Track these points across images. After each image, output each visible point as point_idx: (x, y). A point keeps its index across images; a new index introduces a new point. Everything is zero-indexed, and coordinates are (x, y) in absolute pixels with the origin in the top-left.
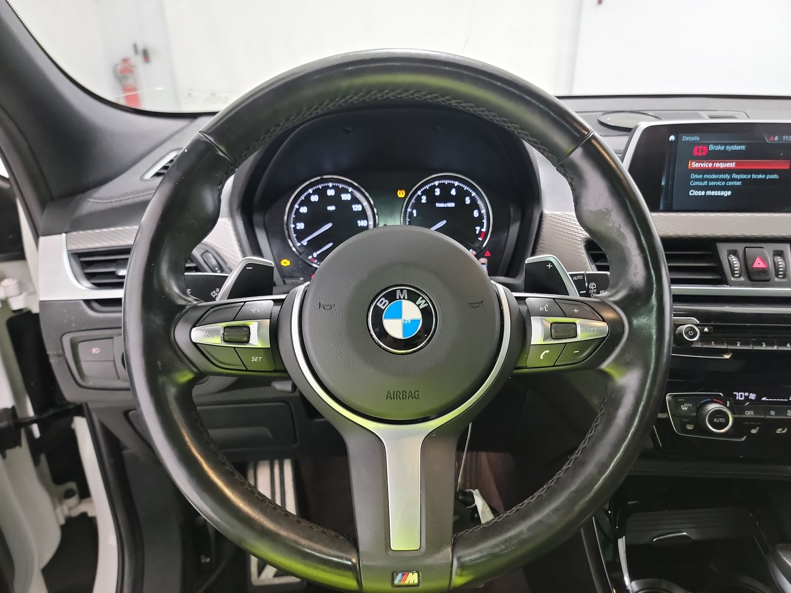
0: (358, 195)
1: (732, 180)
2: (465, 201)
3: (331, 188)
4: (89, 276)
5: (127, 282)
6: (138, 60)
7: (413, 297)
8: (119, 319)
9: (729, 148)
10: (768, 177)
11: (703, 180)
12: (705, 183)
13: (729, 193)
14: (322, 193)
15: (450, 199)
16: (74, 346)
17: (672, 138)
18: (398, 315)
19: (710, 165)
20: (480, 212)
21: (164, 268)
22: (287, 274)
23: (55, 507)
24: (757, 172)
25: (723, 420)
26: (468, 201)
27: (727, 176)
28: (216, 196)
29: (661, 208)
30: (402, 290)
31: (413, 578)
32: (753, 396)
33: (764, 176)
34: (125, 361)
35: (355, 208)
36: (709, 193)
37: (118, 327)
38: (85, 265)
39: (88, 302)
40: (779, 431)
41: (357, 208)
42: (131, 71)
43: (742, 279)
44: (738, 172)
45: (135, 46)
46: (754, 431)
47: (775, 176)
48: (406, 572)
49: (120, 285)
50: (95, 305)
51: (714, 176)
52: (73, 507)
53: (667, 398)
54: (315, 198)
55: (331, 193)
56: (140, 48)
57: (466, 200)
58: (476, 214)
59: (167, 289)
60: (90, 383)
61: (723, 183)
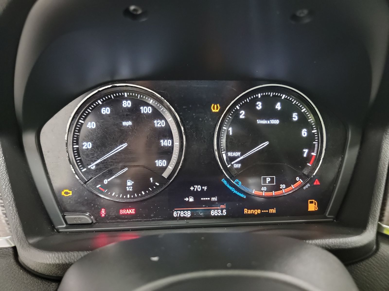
0: (161, 109)
2: (291, 117)
3: (126, 99)
14: (115, 104)
15: (274, 114)
20: (309, 132)
22: (68, 208)
26: (295, 117)
35: (158, 123)
41: (159, 124)
54: (106, 111)
55: (127, 104)
57: (294, 116)
58: (304, 133)
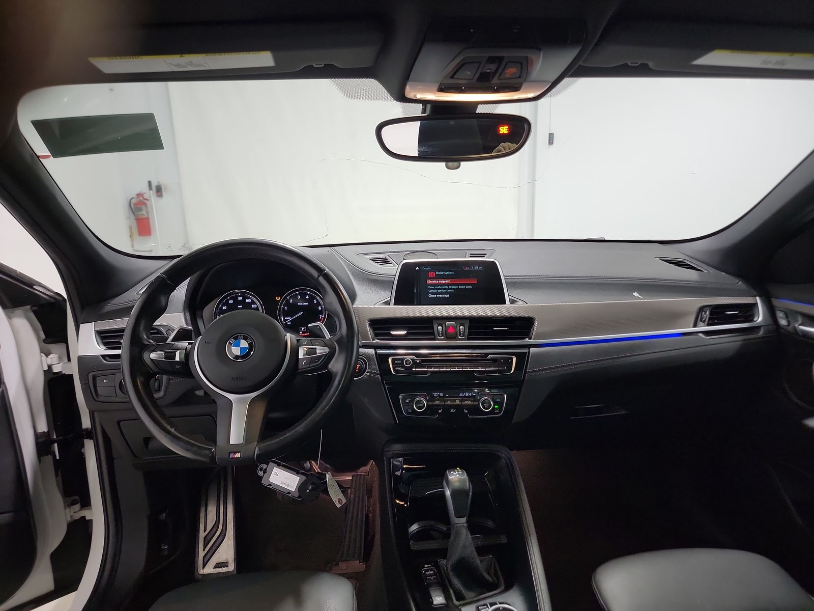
0: (255, 300)
1: (449, 289)
3: (240, 296)
4: (105, 344)
5: (123, 346)
6: (151, 195)
7: (245, 338)
8: (119, 365)
9: (446, 273)
10: (467, 287)
11: (435, 289)
12: (436, 291)
13: (448, 296)
14: (235, 299)
15: (306, 301)
16: (94, 378)
17: (417, 268)
18: (238, 345)
19: (437, 281)
20: (321, 307)
21: (142, 328)
23: (65, 509)
24: (461, 285)
25: (422, 405)
26: (315, 301)
27: (446, 287)
28: (166, 299)
29: (415, 304)
30: (241, 336)
31: (238, 455)
32: (442, 395)
33: (464, 287)
34: (122, 386)
36: (438, 296)
37: (118, 368)
38: (102, 338)
39: (103, 356)
40: (452, 411)
41: (254, 306)
42: (145, 204)
43: (443, 338)
44: (452, 285)
45: (149, 182)
46: (440, 411)
47: (470, 287)
48: (235, 453)
49: (119, 348)
50: (107, 358)
51: (440, 287)
52: (77, 512)
53: (400, 396)
54: (231, 302)
55: (240, 298)
56: (154, 185)
58: (320, 308)
59: (141, 336)
60: (101, 399)
61: (445, 291)
